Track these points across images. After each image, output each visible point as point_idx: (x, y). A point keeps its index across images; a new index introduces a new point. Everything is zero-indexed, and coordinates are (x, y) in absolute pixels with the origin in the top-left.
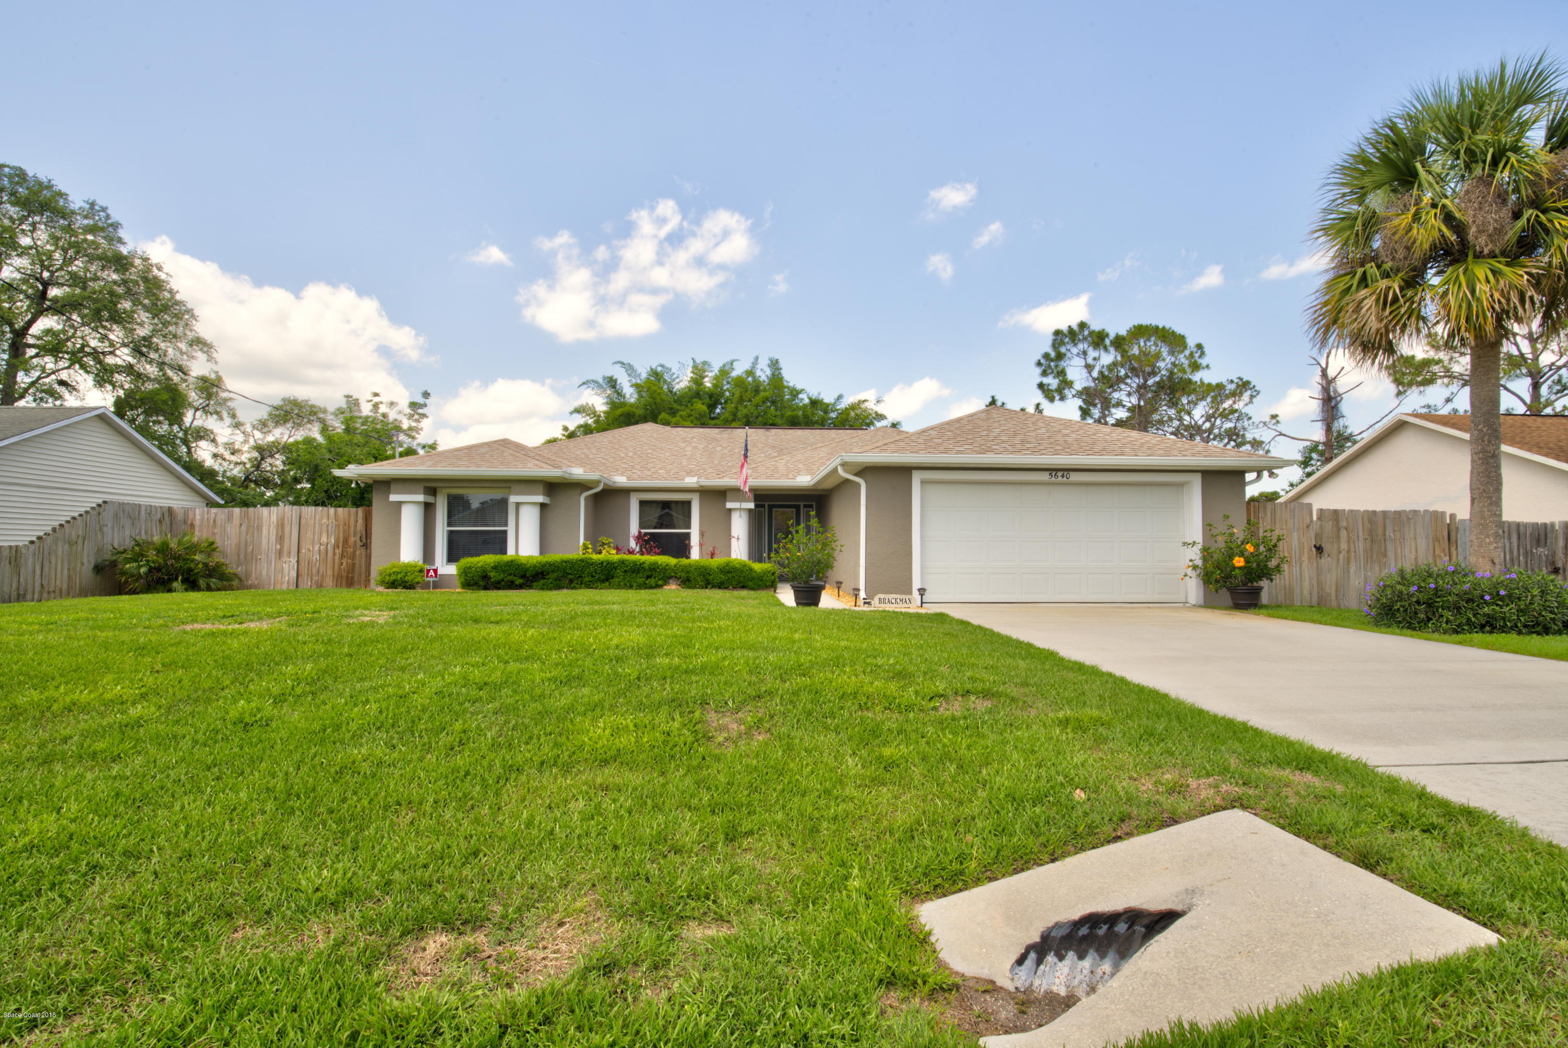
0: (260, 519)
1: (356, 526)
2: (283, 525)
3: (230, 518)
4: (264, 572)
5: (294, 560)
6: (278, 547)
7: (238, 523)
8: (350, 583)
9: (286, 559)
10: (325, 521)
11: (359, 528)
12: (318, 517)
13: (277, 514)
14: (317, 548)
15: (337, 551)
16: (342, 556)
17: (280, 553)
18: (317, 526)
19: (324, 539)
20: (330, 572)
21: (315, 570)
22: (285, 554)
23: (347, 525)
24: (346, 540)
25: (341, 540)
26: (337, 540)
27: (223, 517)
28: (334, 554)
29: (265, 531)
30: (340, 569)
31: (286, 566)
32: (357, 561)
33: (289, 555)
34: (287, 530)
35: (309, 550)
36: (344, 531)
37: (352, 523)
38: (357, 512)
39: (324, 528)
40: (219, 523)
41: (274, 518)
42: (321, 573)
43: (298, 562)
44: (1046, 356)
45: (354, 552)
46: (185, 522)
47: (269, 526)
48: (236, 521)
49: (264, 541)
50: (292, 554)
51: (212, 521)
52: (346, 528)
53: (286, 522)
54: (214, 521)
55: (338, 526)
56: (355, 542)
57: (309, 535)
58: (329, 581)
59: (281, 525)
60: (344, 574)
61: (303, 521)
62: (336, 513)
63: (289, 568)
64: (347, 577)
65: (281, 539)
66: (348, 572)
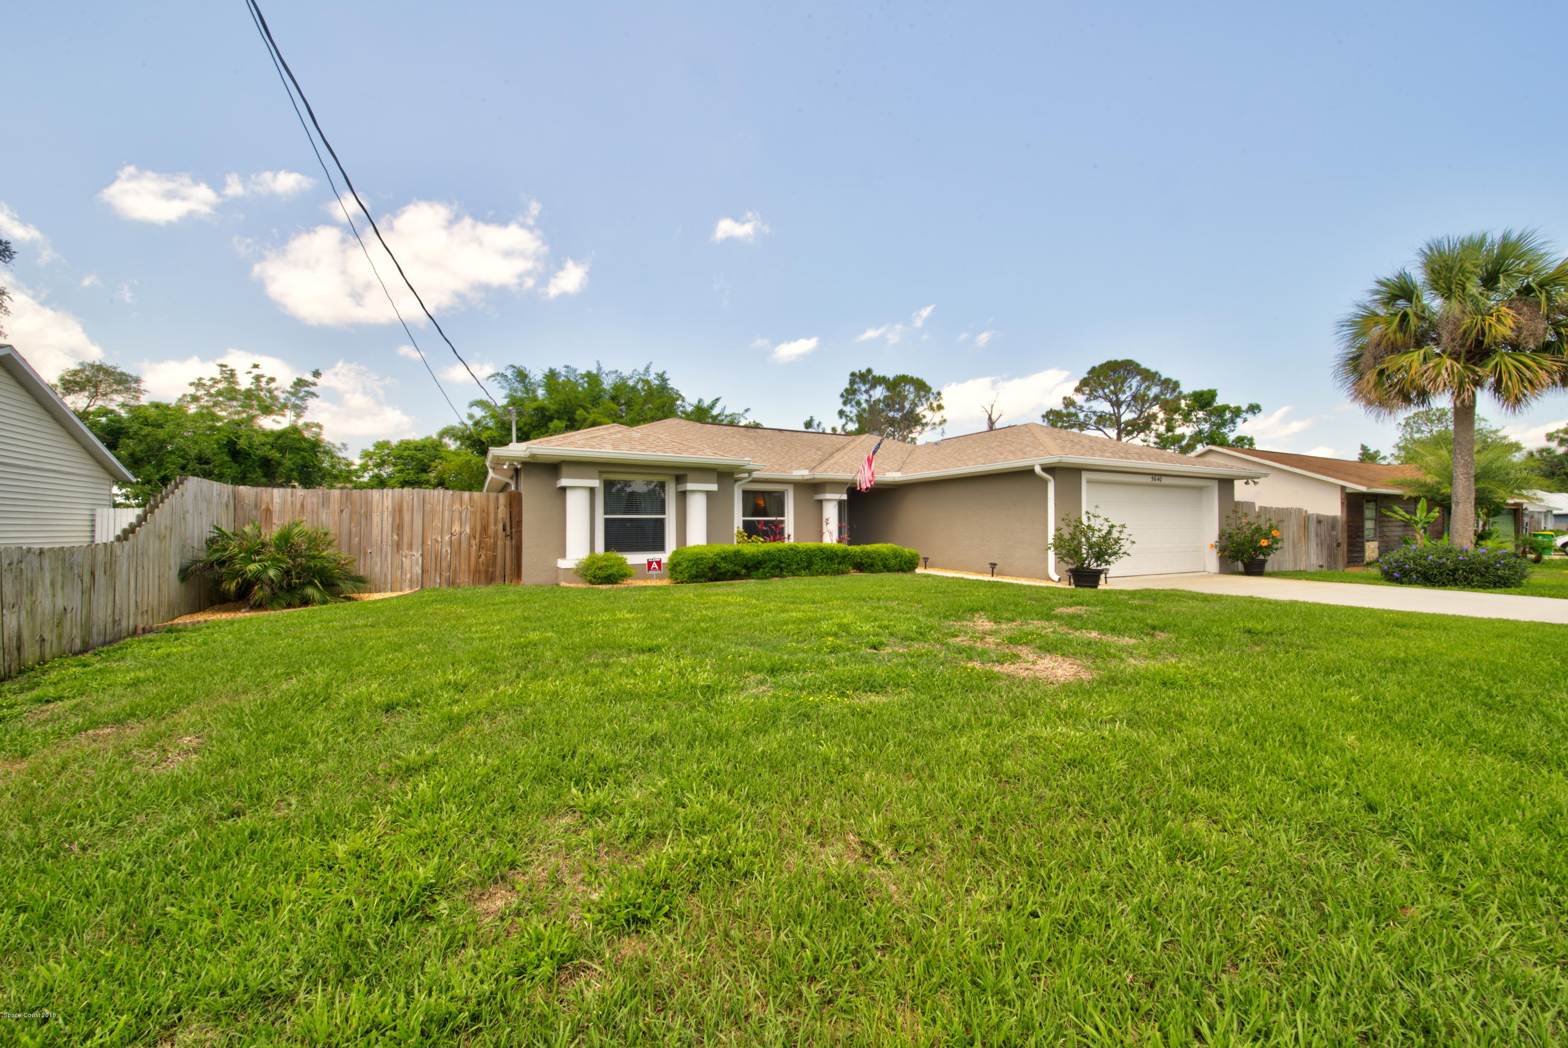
0: (368, 503)
1: (496, 514)
2: (401, 511)
3: (325, 502)
4: (377, 569)
5: (417, 554)
6: (396, 537)
7: (337, 510)
8: (490, 579)
9: (405, 552)
10: (457, 506)
11: (500, 516)
12: (447, 502)
13: (393, 498)
14: (447, 538)
15: (473, 542)
16: (480, 547)
17: (398, 546)
18: (447, 514)
19: (456, 528)
20: (464, 567)
21: (445, 565)
22: (405, 547)
23: (485, 512)
24: (485, 529)
25: (479, 528)
26: (473, 529)
27: (315, 500)
28: (470, 545)
29: (376, 519)
30: (477, 562)
31: (406, 562)
32: (499, 553)
33: (411, 547)
34: (407, 517)
35: (437, 541)
36: (482, 519)
37: (492, 510)
38: (497, 498)
39: (457, 515)
40: (308, 508)
41: (388, 503)
42: (453, 567)
43: (422, 555)
44: (846, 390)
45: (495, 544)
46: (256, 506)
47: (382, 512)
48: (335, 506)
49: (376, 531)
50: (415, 547)
51: (298, 505)
52: (484, 515)
53: (405, 507)
54: (302, 505)
55: (474, 513)
56: (496, 532)
57: (437, 523)
58: (464, 578)
59: (398, 510)
60: (482, 568)
61: (428, 507)
62: (471, 498)
63: (412, 562)
64: (487, 572)
65: (398, 528)
66: (488, 566)
